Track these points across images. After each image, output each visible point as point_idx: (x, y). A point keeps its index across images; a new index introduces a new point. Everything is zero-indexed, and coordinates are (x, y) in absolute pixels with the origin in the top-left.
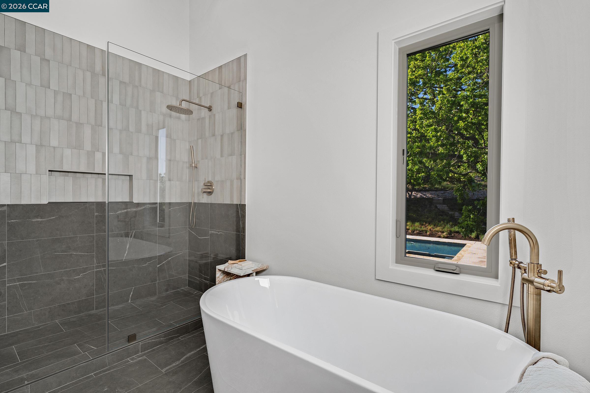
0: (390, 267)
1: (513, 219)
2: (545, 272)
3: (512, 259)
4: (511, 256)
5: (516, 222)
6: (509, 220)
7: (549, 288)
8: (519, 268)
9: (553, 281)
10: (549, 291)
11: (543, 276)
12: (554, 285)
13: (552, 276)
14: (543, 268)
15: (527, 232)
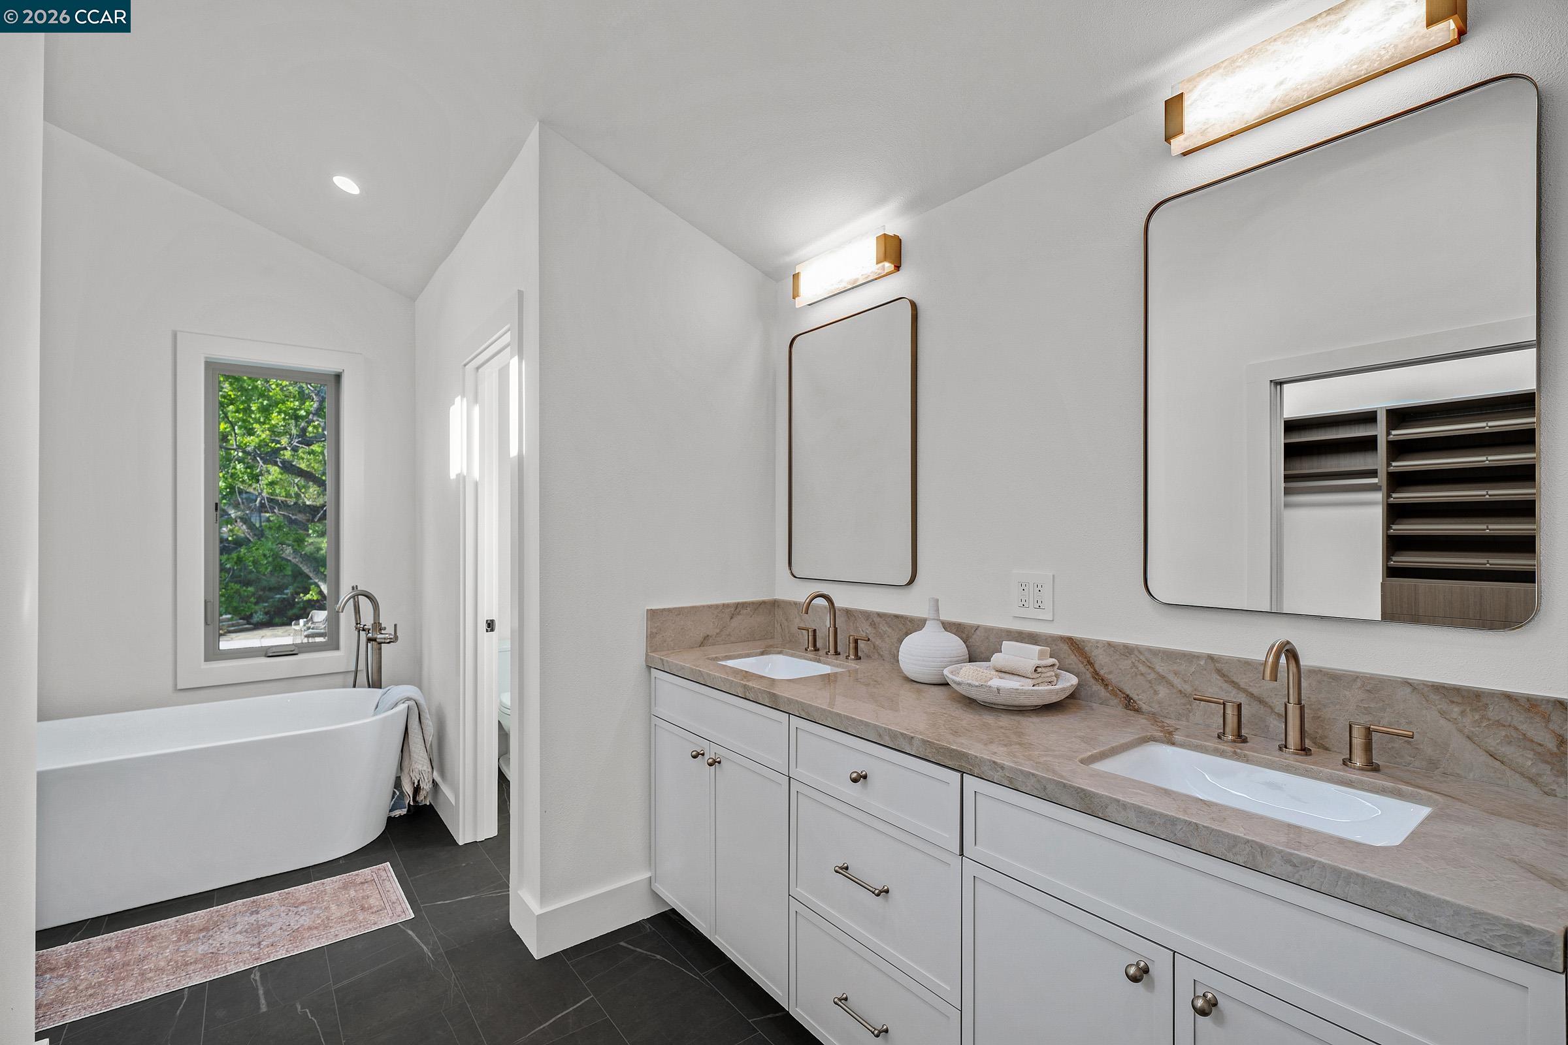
0: (202, 667)
1: (357, 586)
2: (385, 629)
3: (357, 624)
4: (356, 621)
5: (359, 589)
6: (353, 588)
7: (388, 641)
8: (364, 630)
9: (390, 634)
10: (389, 643)
11: (383, 632)
12: (392, 637)
13: (390, 630)
14: (383, 626)
15: (370, 596)
